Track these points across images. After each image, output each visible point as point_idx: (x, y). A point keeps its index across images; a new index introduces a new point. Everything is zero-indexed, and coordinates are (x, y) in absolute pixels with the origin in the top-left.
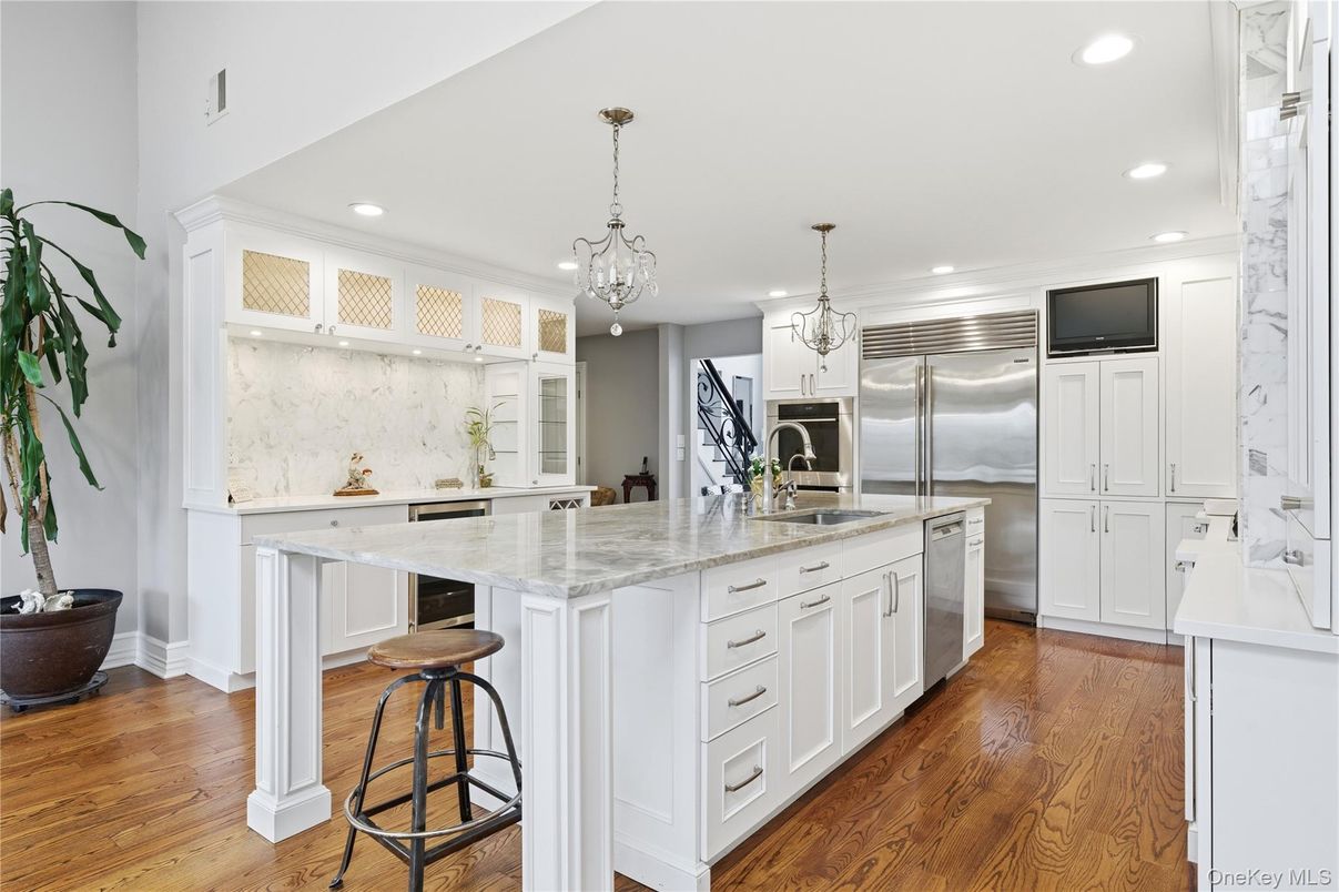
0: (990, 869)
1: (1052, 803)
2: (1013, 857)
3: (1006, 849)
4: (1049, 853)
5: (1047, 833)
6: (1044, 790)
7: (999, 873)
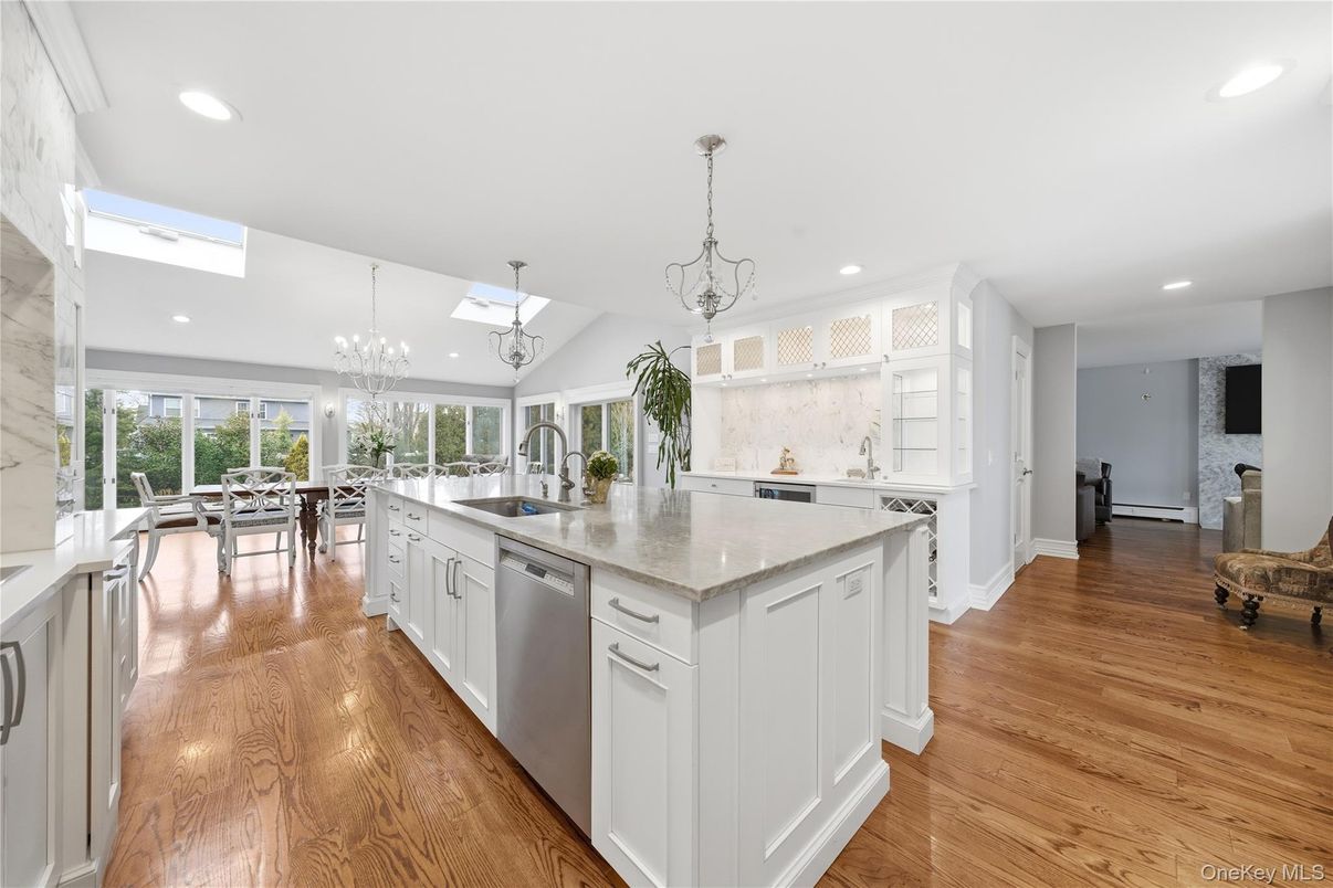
0: (287, 711)
1: (278, 783)
2: (278, 725)
3: (287, 725)
4: (255, 743)
5: (267, 755)
6: (295, 794)
7: (279, 712)
